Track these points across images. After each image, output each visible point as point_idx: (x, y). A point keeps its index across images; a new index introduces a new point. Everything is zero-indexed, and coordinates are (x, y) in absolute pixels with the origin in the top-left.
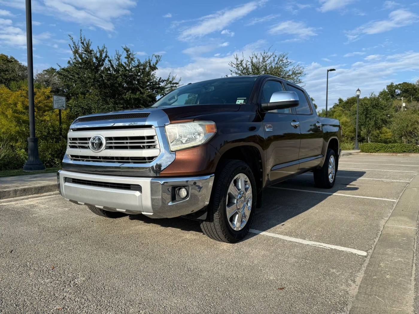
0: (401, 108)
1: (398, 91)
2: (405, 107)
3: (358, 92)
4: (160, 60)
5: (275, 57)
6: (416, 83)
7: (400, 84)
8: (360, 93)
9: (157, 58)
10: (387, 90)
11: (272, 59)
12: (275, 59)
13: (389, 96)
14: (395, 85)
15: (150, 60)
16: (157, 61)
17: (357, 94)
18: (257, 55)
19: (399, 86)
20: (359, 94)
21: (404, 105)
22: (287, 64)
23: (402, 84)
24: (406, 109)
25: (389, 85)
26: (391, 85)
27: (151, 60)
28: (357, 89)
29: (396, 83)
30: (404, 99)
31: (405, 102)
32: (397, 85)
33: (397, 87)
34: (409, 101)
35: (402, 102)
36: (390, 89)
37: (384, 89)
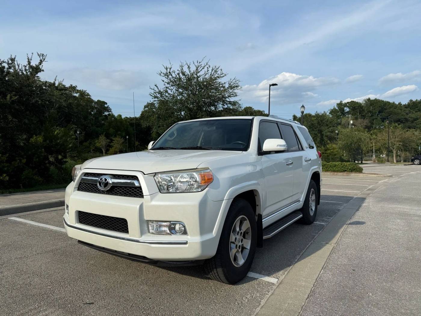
0: (349, 124)
1: (347, 109)
2: (353, 124)
3: (302, 108)
4: (45, 60)
5: (208, 67)
6: (363, 102)
7: (348, 103)
8: (305, 109)
9: (41, 58)
10: (337, 108)
11: (206, 69)
12: (209, 69)
13: (339, 114)
14: (344, 103)
15: (30, 58)
16: (41, 60)
17: (302, 110)
18: (190, 64)
19: (347, 104)
20: (303, 110)
21: (351, 122)
22: (222, 76)
23: (350, 102)
24: (353, 126)
25: (339, 103)
26: (340, 103)
27: (31, 60)
28: (302, 105)
29: (345, 101)
30: (351, 117)
31: (353, 120)
32: (345, 104)
33: (345, 105)
34: (356, 119)
35: (350, 120)
36: (340, 107)
37: (334, 107)
